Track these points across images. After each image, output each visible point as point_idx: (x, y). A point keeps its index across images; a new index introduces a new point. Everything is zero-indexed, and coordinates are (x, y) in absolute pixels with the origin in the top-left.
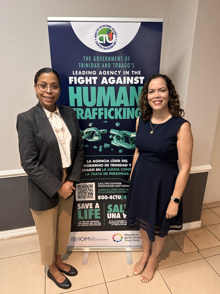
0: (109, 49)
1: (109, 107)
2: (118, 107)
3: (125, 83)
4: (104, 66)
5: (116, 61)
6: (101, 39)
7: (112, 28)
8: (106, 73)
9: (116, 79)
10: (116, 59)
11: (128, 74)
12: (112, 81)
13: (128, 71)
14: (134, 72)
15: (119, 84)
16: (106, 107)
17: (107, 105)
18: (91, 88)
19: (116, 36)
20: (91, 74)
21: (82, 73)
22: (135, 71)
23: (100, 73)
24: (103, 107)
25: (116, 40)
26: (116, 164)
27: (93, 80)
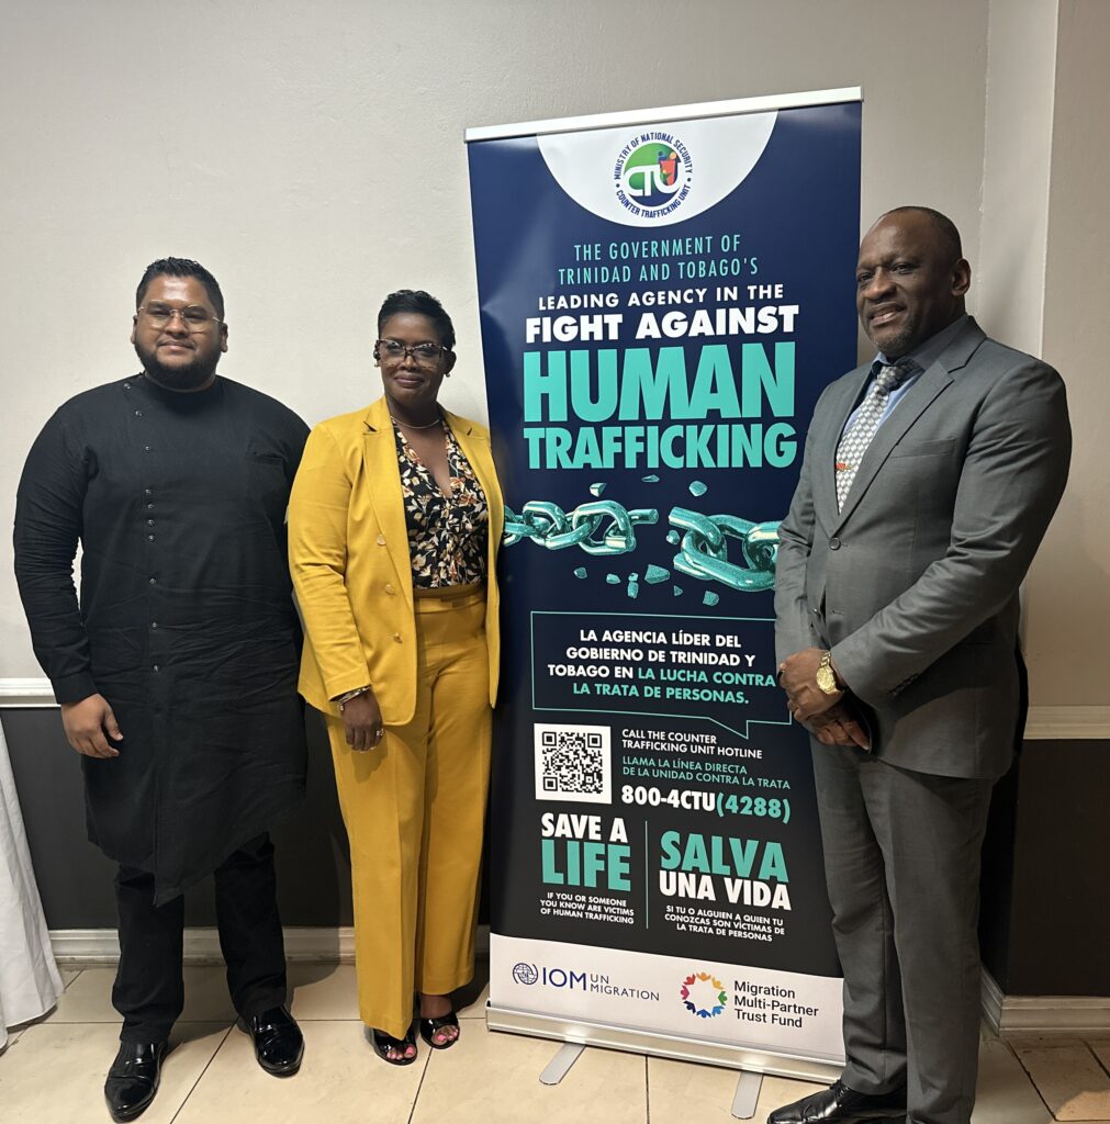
0: (663, 213)
1: (665, 422)
2: (700, 423)
3: (721, 331)
4: (646, 277)
5: (688, 253)
6: (636, 182)
7: (674, 142)
8: (653, 300)
9: (690, 319)
10: (688, 246)
11: (734, 297)
12: (674, 324)
13: (735, 289)
14: (757, 292)
15: (702, 335)
16: (653, 423)
17: (659, 416)
18: (601, 353)
19: (689, 168)
20: (600, 304)
21: (569, 304)
22: (761, 287)
23: (634, 300)
24: (643, 421)
25: (689, 180)
26: (694, 655)
27: (606, 327)
